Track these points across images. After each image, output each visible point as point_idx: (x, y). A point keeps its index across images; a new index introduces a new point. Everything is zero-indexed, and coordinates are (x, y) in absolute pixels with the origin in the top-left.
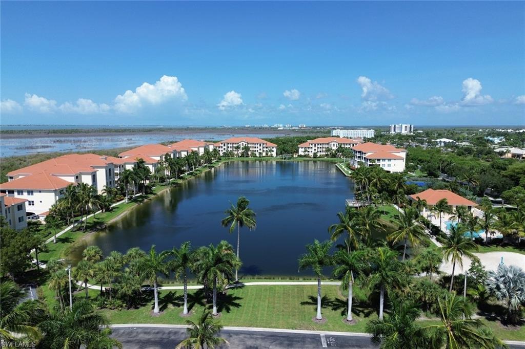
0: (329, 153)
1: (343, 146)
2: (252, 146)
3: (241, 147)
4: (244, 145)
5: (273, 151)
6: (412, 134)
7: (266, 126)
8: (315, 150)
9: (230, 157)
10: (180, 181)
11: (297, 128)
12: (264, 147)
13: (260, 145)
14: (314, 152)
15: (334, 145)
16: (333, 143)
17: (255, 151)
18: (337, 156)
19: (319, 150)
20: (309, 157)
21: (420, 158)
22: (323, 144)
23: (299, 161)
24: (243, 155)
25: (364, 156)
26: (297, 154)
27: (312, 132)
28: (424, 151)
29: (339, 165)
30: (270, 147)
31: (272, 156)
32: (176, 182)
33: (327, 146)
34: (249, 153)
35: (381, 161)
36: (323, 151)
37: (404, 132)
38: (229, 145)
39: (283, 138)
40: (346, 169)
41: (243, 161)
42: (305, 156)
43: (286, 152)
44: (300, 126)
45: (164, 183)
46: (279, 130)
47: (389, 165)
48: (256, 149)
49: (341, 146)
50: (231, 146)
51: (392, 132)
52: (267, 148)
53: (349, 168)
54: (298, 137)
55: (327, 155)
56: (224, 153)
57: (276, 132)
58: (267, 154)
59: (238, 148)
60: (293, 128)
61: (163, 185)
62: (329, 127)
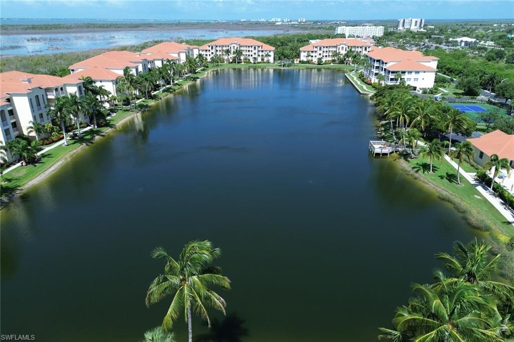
0: (336, 58)
1: (353, 49)
2: (245, 49)
3: (232, 50)
4: (236, 48)
5: (269, 56)
6: (422, 30)
7: (263, 20)
8: (320, 54)
9: (219, 63)
10: (152, 103)
11: (297, 23)
12: (259, 51)
13: (255, 48)
14: (318, 57)
15: (343, 47)
16: (342, 46)
17: (249, 55)
18: (345, 62)
19: (325, 54)
20: (313, 63)
21: (448, 66)
22: (330, 47)
23: (301, 68)
24: (234, 61)
25: (384, 67)
26: (299, 60)
27: (313, 28)
28: (446, 55)
29: (349, 75)
30: (266, 51)
31: (268, 62)
32: (145, 104)
33: (334, 49)
34: (242, 58)
35: (406, 73)
36: (329, 56)
37: (414, 28)
38: (218, 49)
39: (281, 37)
40: (359, 83)
41: (234, 69)
42: (308, 62)
43: (286, 57)
44: (299, 21)
45: (128, 107)
46: (276, 26)
47: (416, 79)
48: (250, 53)
49: (351, 50)
50: (221, 49)
51: (401, 28)
52: (262, 51)
53: (363, 81)
54: (298, 36)
55: (334, 61)
56: (212, 58)
57: (273, 27)
58: (263, 60)
59: (228, 52)
60: (292, 23)
61: (127, 110)
62: (330, 21)
